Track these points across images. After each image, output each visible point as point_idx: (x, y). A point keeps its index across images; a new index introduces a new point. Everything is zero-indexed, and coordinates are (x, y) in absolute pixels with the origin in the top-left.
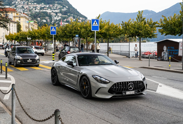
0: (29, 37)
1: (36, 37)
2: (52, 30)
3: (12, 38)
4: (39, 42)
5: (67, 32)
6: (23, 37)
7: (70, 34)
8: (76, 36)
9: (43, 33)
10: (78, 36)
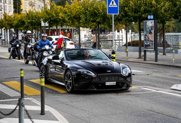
0: (45, 21)
1: (59, 21)
2: (111, 4)
3: (11, 23)
4: (66, 31)
5: (129, 9)
6: (32, 22)
7: (136, 15)
8: (149, 17)
9: (74, 12)
10: (152, 17)
